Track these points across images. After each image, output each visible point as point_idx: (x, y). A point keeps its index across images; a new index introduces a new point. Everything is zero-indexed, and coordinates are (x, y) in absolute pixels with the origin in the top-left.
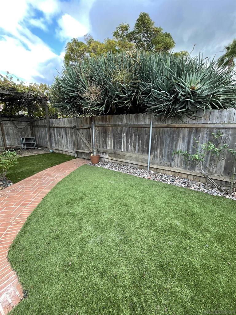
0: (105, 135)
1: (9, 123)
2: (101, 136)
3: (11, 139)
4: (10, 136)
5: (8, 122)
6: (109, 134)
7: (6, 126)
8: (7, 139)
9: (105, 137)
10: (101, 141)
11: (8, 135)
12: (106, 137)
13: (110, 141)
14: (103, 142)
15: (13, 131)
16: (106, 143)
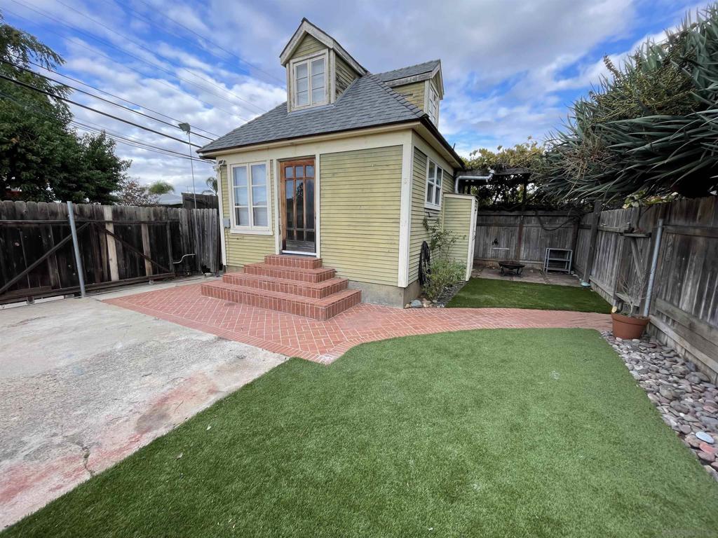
0: (683, 262)
1: (534, 221)
2: (674, 263)
3: (529, 248)
4: (529, 243)
5: (533, 218)
6: (695, 260)
7: (530, 225)
8: (523, 249)
9: (682, 267)
10: (671, 280)
11: (528, 240)
12: (685, 269)
13: (690, 284)
14: (675, 284)
15: (538, 234)
16: (680, 289)
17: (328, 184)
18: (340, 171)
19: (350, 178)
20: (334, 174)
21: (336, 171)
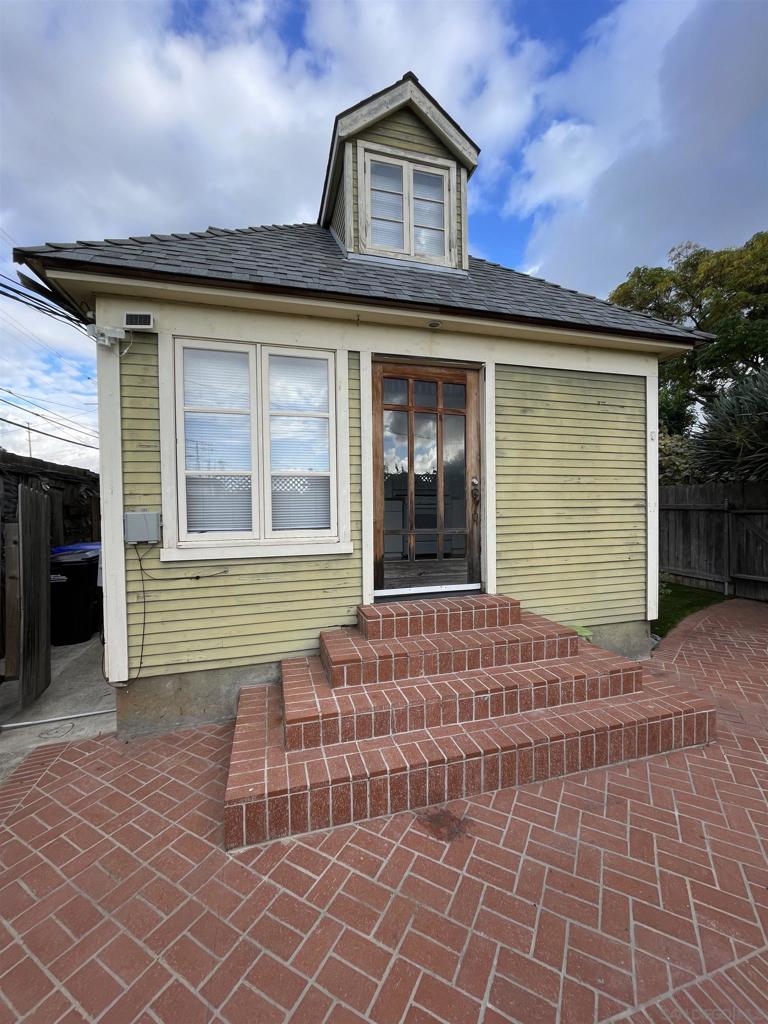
17: (512, 428)
18: (539, 404)
19: (558, 422)
20: (525, 409)
21: (529, 404)
